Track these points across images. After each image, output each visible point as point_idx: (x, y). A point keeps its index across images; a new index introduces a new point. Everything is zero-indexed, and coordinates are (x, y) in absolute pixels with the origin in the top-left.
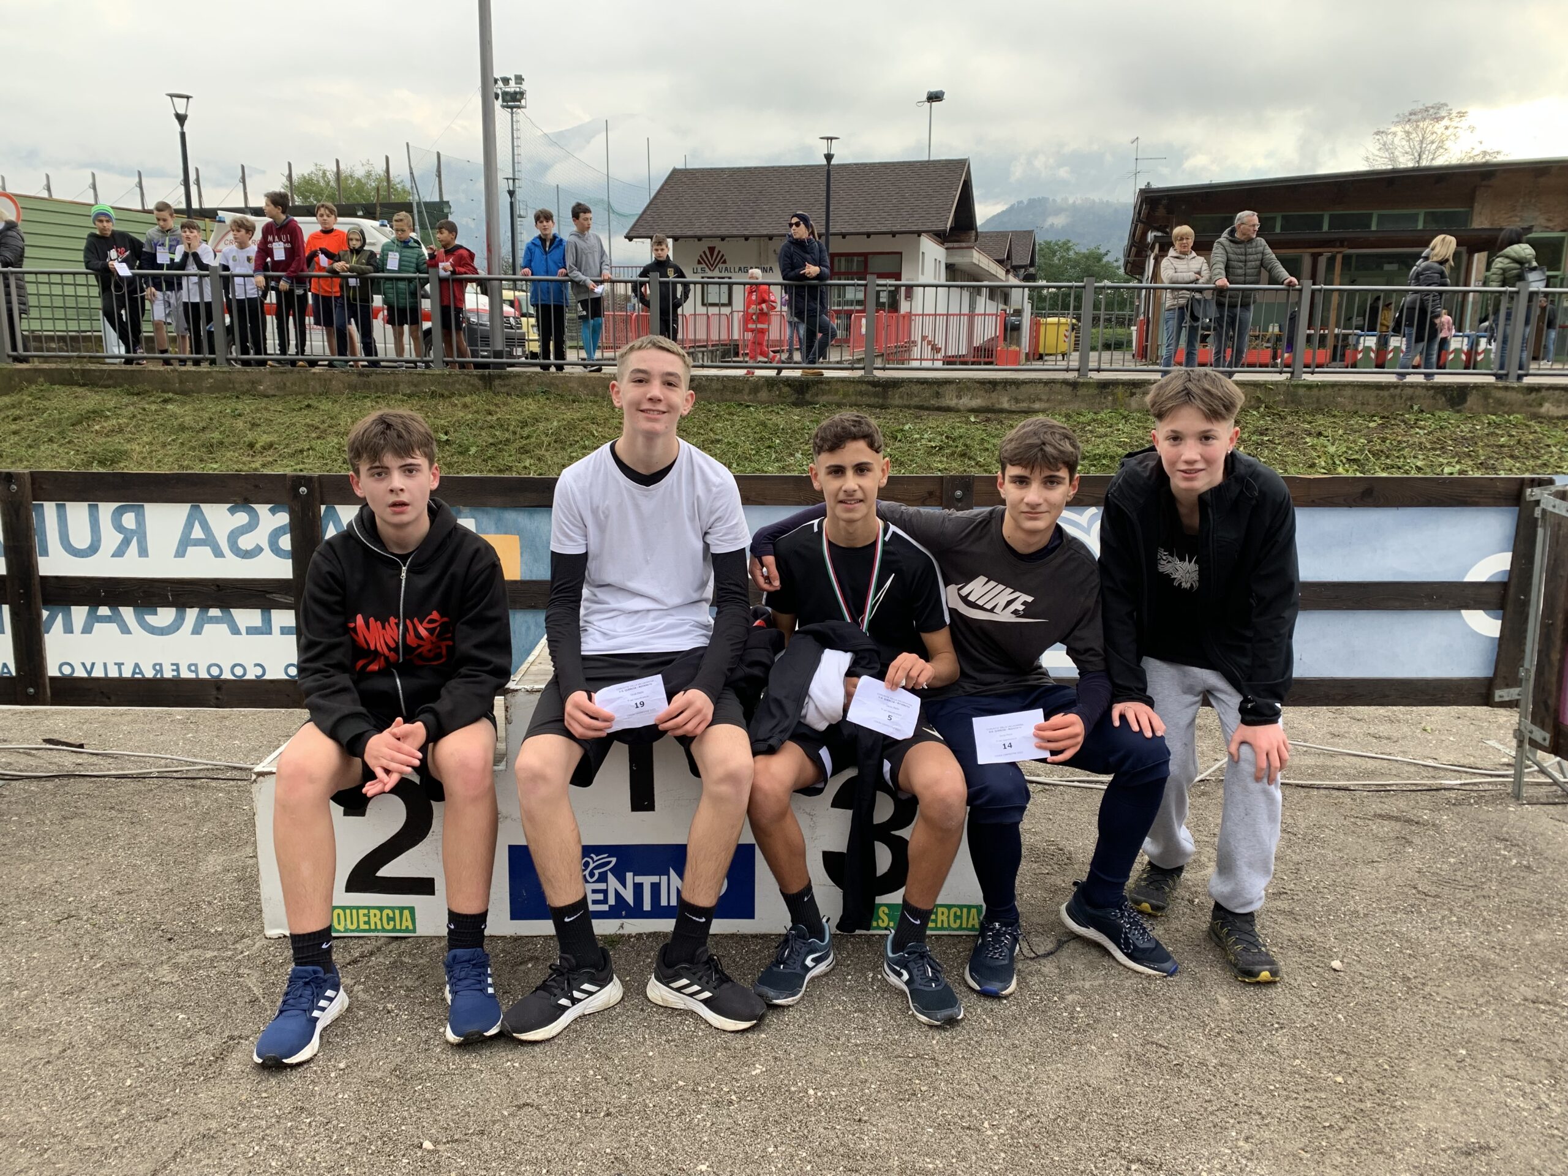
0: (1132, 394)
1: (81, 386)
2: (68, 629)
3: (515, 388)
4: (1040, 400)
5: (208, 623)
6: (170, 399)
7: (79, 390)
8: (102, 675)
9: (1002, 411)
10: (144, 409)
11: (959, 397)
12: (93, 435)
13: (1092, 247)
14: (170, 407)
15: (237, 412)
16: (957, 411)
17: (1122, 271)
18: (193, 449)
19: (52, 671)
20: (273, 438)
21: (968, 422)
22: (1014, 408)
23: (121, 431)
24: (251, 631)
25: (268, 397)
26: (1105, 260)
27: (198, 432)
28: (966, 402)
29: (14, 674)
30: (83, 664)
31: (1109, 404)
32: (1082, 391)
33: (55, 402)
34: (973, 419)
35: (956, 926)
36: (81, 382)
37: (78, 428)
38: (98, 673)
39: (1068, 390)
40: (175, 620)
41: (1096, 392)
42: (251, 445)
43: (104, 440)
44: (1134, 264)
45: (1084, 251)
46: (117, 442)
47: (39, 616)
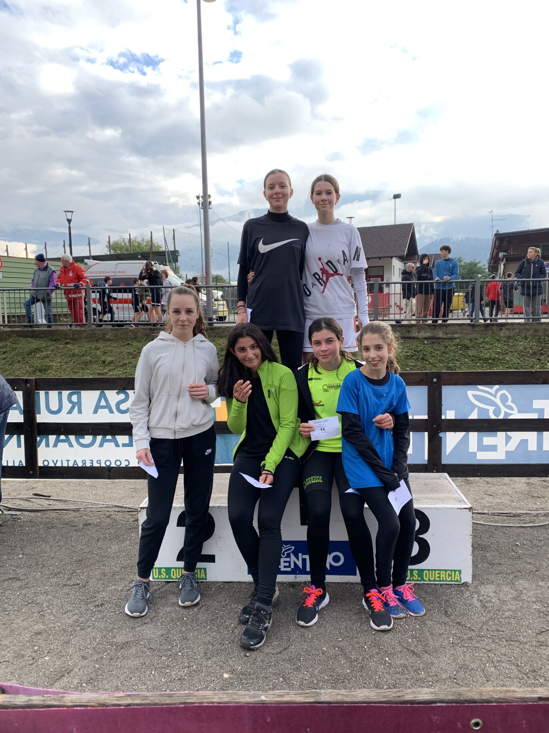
0: (501, 330)
1: (31, 338)
2: (47, 445)
3: (217, 334)
4: (457, 333)
5: (106, 442)
6: (68, 342)
7: (29, 339)
8: (61, 465)
9: (439, 338)
10: (58, 347)
11: (419, 332)
12: (37, 358)
13: (472, 260)
14: (68, 346)
15: (97, 347)
16: (419, 339)
17: (487, 270)
18: (79, 364)
19: (40, 464)
20: (112, 359)
21: (424, 344)
22: (445, 337)
23: (48, 357)
24: (124, 445)
25: (110, 340)
26: (478, 266)
27: (81, 357)
28: (422, 334)
29: (24, 465)
30: (53, 461)
31: (490, 334)
32: (477, 329)
33: (20, 345)
34: (426, 342)
35: (450, 579)
36: (31, 336)
37: (30, 356)
38: (59, 464)
39: (470, 328)
40: (92, 441)
41: (484, 329)
42: (104, 362)
43: (41, 361)
44: (493, 267)
45: (468, 261)
46: (46, 362)
47: (36, 439)
